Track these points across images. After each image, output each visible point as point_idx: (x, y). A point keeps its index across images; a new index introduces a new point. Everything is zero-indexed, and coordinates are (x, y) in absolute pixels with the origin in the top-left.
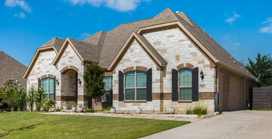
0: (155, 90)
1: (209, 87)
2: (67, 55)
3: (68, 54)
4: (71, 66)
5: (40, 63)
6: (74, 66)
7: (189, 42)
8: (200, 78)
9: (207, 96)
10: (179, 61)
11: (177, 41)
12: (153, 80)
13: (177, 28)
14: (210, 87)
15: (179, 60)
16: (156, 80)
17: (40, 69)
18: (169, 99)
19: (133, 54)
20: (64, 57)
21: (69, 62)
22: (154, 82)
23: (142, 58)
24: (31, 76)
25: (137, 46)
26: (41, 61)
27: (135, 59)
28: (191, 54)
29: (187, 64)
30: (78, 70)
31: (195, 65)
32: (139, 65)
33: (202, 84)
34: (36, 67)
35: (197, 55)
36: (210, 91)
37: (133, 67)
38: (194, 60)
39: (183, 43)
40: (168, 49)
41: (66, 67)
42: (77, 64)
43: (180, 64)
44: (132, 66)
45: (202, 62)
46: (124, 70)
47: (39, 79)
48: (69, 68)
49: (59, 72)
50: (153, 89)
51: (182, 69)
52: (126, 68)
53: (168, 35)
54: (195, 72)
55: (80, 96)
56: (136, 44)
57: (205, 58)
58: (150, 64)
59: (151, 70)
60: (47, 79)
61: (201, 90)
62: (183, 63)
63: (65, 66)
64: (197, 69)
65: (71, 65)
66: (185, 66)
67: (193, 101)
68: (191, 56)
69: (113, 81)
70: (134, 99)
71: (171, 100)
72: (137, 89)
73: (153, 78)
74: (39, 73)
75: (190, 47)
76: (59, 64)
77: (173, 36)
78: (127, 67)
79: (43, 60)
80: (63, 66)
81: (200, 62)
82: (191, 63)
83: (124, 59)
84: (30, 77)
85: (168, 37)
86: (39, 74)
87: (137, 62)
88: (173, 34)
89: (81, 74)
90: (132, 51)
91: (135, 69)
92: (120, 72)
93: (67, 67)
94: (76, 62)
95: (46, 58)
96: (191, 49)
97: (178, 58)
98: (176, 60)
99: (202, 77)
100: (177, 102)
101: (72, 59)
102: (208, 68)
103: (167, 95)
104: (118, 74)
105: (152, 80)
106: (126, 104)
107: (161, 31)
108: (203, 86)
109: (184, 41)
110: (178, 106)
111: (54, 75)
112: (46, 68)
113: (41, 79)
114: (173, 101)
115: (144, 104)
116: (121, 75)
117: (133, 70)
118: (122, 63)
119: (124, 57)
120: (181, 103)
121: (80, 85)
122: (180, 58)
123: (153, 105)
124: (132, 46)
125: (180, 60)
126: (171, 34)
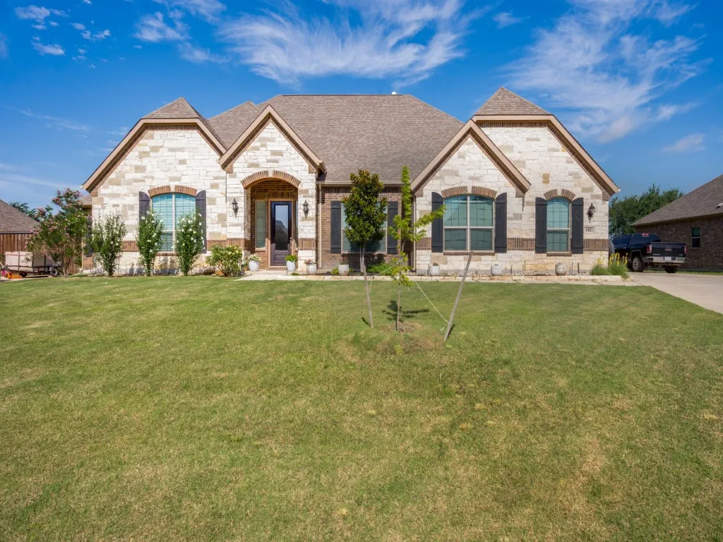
0: (512, 232)
1: (600, 232)
2: (263, 146)
3: (268, 143)
4: (276, 173)
5: (143, 155)
6: (288, 172)
7: (567, 154)
8: (586, 217)
9: (596, 245)
10: (549, 185)
11: (546, 149)
12: (509, 215)
13: (545, 126)
14: (603, 232)
15: (548, 182)
16: (514, 214)
17: (145, 171)
18: (530, 250)
19: (465, 163)
20: (257, 149)
21: (269, 161)
22: (511, 219)
23: (484, 172)
24: (110, 186)
25: (473, 148)
26: (149, 150)
27: (471, 173)
28: (570, 174)
29: (563, 190)
30: (299, 182)
31: (578, 193)
32: (477, 184)
33: (589, 225)
34: (131, 165)
35: (580, 178)
36: (601, 238)
37: (465, 188)
38: (575, 186)
39: (556, 154)
40: (527, 162)
41: (260, 173)
42: (294, 168)
43: (549, 189)
44: (463, 185)
45: (590, 190)
46: (444, 192)
47: (141, 194)
48: (271, 175)
49: (240, 183)
50: (508, 231)
51: (553, 198)
52: (449, 187)
53: (527, 136)
54: (577, 205)
55: (305, 239)
56: (472, 144)
57: (595, 184)
58: (502, 184)
59: (504, 196)
60: (172, 198)
61: (587, 235)
62: (555, 188)
63: (256, 170)
64: (581, 200)
65: (276, 169)
66: (559, 194)
67: (573, 253)
68: (571, 177)
69: (417, 211)
70: (465, 248)
71: (534, 252)
72: (472, 230)
73: (508, 210)
74: (143, 181)
75: (568, 162)
76: (238, 164)
77: (538, 140)
78: (451, 187)
79: (155, 149)
80: (251, 169)
81: (584, 190)
82: (570, 189)
83: (444, 170)
84: (105, 188)
85: (528, 139)
86: (143, 183)
87: (472, 178)
88: (538, 137)
89: (306, 191)
90: (462, 156)
91: (470, 191)
92: (435, 195)
93: (266, 172)
94: (292, 163)
95: (165, 146)
96: (569, 166)
97: (546, 179)
98: (544, 182)
99: (590, 215)
100: (544, 255)
101: (280, 157)
102: (600, 201)
103: (525, 242)
104: (430, 199)
105: (506, 215)
106: (449, 258)
107: (514, 128)
108: (590, 229)
109: (558, 151)
110: (546, 261)
111: (196, 188)
112: (169, 170)
113: (148, 194)
114: (537, 252)
115: (490, 257)
116: (437, 201)
117: (464, 192)
118: (438, 178)
119: (445, 167)
120: (552, 257)
121: (306, 216)
122: (550, 179)
123: (508, 260)
124: (463, 148)
125: (550, 182)
126: (535, 137)
